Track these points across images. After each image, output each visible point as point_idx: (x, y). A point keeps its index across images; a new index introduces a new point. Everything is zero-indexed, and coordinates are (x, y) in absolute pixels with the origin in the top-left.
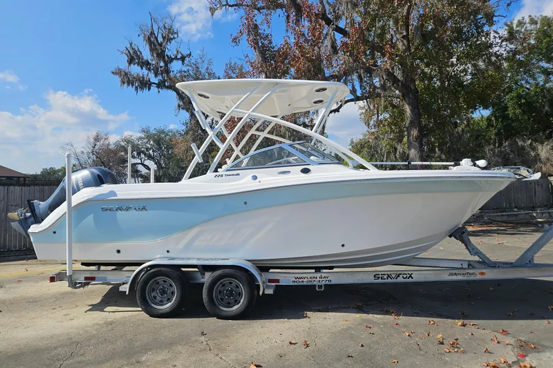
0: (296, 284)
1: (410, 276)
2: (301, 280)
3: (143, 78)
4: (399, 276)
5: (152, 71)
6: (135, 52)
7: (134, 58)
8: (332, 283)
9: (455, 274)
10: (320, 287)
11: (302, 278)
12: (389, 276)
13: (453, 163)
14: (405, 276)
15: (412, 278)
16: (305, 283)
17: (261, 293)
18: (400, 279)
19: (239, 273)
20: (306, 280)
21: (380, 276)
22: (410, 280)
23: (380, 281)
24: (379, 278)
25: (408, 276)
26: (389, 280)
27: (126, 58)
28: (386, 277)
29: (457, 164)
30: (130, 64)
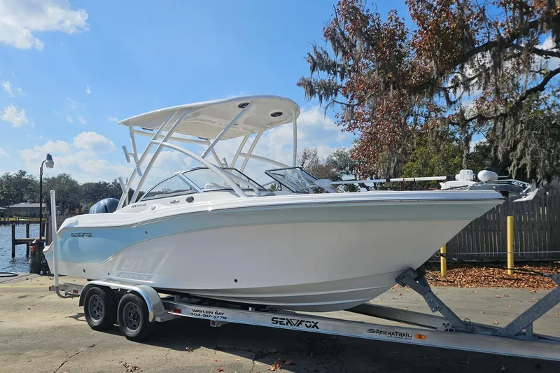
0: (193, 316)
1: (315, 325)
2: (198, 313)
3: (329, 83)
4: (300, 323)
5: (338, 74)
6: (319, 56)
8: (227, 320)
9: (378, 332)
10: (214, 322)
11: (198, 311)
12: (288, 322)
13: (445, 178)
14: (308, 324)
15: (318, 328)
16: (201, 317)
17: (150, 320)
18: (302, 328)
19: (137, 298)
20: (202, 314)
21: (279, 320)
22: (315, 330)
23: (278, 326)
24: (277, 322)
25: (313, 324)
26: (289, 327)
27: (309, 65)
28: (285, 322)
29: (452, 178)
30: (313, 71)
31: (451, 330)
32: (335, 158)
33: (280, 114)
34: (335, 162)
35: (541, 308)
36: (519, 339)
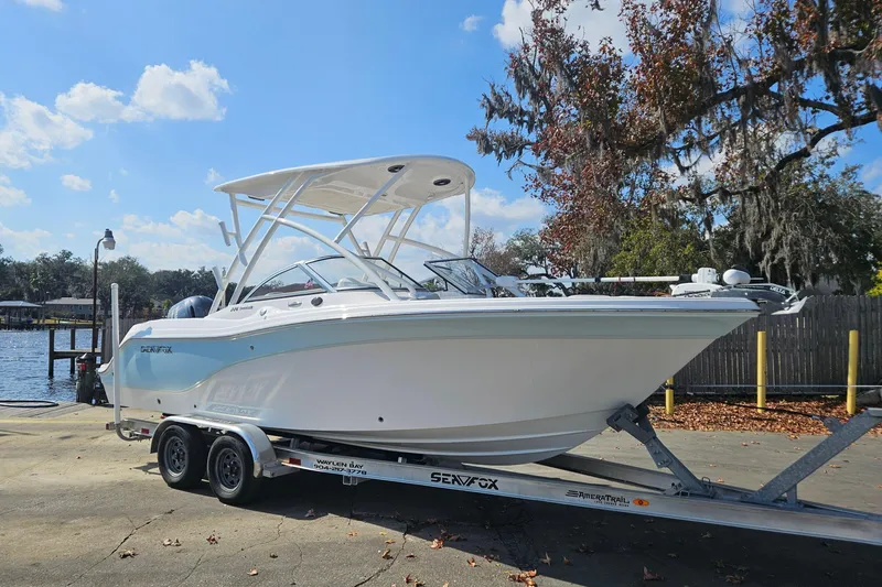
0: (318, 469)
1: (493, 485)
2: (325, 465)
3: (512, 137)
4: (472, 482)
5: (525, 124)
6: (499, 99)
7: (496, 108)
8: (368, 476)
9: (581, 494)
10: (348, 479)
11: (325, 462)
12: (455, 480)
13: (677, 278)
14: (483, 483)
15: (497, 488)
16: (330, 471)
17: (256, 475)
18: (475, 488)
19: (238, 443)
20: (331, 466)
21: (442, 477)
22: (493, 491)
23: (440, 485)
24: (439, 479)
25: (490, 483)
26: (456, 487)
27: (484, 111)
28: (450, 479)
29: (686, 279)
30: (490, 116)
31: (684, 494)
32: (518, 243)
33: (447, 182)
34: (518, 248)
35: (809, 464)
36: (778, 508)
